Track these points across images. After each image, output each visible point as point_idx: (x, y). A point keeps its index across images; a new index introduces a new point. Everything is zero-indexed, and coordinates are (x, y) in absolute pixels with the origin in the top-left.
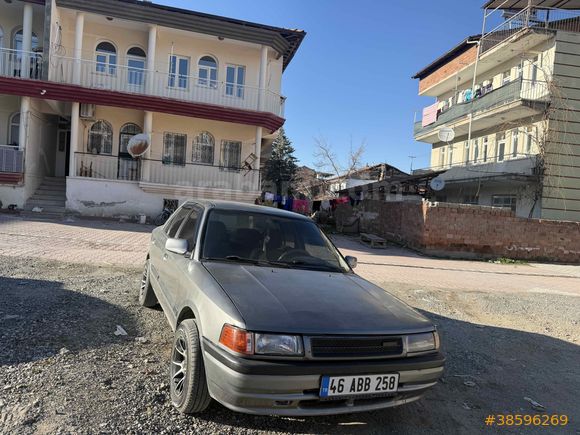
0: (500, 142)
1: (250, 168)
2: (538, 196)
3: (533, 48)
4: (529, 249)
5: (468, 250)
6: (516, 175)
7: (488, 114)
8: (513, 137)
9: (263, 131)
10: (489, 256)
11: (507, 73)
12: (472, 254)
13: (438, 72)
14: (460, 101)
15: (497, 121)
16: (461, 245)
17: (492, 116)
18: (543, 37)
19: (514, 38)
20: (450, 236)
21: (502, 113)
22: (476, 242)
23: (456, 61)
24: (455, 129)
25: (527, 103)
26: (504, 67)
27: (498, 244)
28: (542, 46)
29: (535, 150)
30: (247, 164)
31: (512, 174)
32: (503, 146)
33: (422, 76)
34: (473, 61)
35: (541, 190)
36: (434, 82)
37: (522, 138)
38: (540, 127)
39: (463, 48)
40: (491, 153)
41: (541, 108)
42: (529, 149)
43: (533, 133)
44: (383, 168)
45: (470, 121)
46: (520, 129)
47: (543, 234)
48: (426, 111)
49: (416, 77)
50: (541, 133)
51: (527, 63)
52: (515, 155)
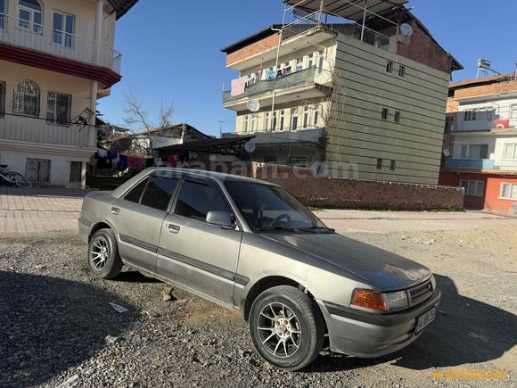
0: (294, 115)
1: (85, 123)
2: (323, 159)
3: (321, 43)
4: (321, 199)
6: (309, 142)
7: (288, 92)
8: (305, 112)
9: (99, 87)
11: (300, 59)
13: (245, 49)
14: (264, 78)
15: (294, 98)
17: (291, 94)
18: (329, 36)
19: (310, 33)
21: (299, 92)
23: (260, 43)
24: (260, 101)
25: (318, 86)
26: (298, 54)
27: (303, 195)
28: (327, 43)
29: (321, 124)
30: (81, 119)
31: (306, 142)
32: (296, 119)
33: (230, 50)
34: (275, 45)
35: (325, 154)
36: (241, 58)
37: (311, 113)
38: (325, 106)
39: (268, 33)
40: (287, 124)
41: (326, 91)
42: (316, 122)
43: (319, 110)
44: (184, 128)
45: (273, 96)
46: (309, 106)
47: (331, 188)
48: (234, 82)
49: (224, 51)
50: (325, 111)
51: (315, 54)
52: (305, 126)
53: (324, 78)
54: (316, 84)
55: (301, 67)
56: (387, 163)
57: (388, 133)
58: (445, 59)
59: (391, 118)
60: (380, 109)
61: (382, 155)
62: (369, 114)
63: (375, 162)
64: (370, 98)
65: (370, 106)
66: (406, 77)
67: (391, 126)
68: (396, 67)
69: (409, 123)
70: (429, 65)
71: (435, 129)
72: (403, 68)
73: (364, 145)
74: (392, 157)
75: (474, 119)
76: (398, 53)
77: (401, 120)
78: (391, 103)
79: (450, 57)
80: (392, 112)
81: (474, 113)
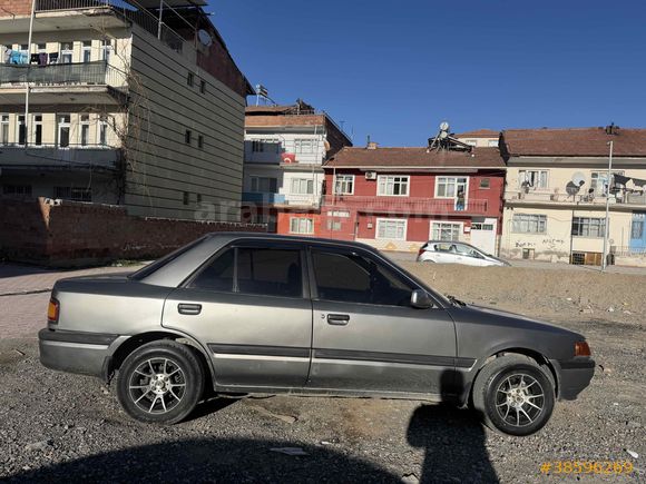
0: (62, 125)
3: (107, 30)
4: (138, 248)
5: (91, 256)
7: (55, 91)
8: (83, 123)
10: (108, 259)
11: (68, 44)
12: (94, 260)
15: (65, 100)
16: (84, 251)
17: (61, 94)
18: (121, 23)
19: (92, 11)
20: (73, 241)
22: (97, 246)
25: (111, 90)
26: (65, 36)
27: (116, 245)
28: (117, 32)
29: (113, 141)
31: (99, 167)
32: (66, 130)
37: (95, 126)
38: (120, 118)
46: (91, 115)
47: (148, 232)
50: (120, 125)
51: (96, 43)
52: (84, 143)
53: (116, 80)
54: (109, 87)
55: (70, 56)
56: (193, 197)
57: (193, 161)
58: (241, 81)
59: (195, 143)
60: (183, 131)
61: (189, 188)
62: (172, 135)
63: (181, 196)
64: (172, 115)
65: (173, 126)
66: (207, 96)
67: (196, 153)
68: (197, 81)
69: (212, 150)
70: (226, 84)
71: (235, 159)
72: (203, 83)
73: (169, 174)
74: (197, 190)
75: (262, 150)
76: (198, 64)
77: (204, 146)
78: (194, 125)
79: (245, 79)
80: (195, 135)
81: (262, 144)
